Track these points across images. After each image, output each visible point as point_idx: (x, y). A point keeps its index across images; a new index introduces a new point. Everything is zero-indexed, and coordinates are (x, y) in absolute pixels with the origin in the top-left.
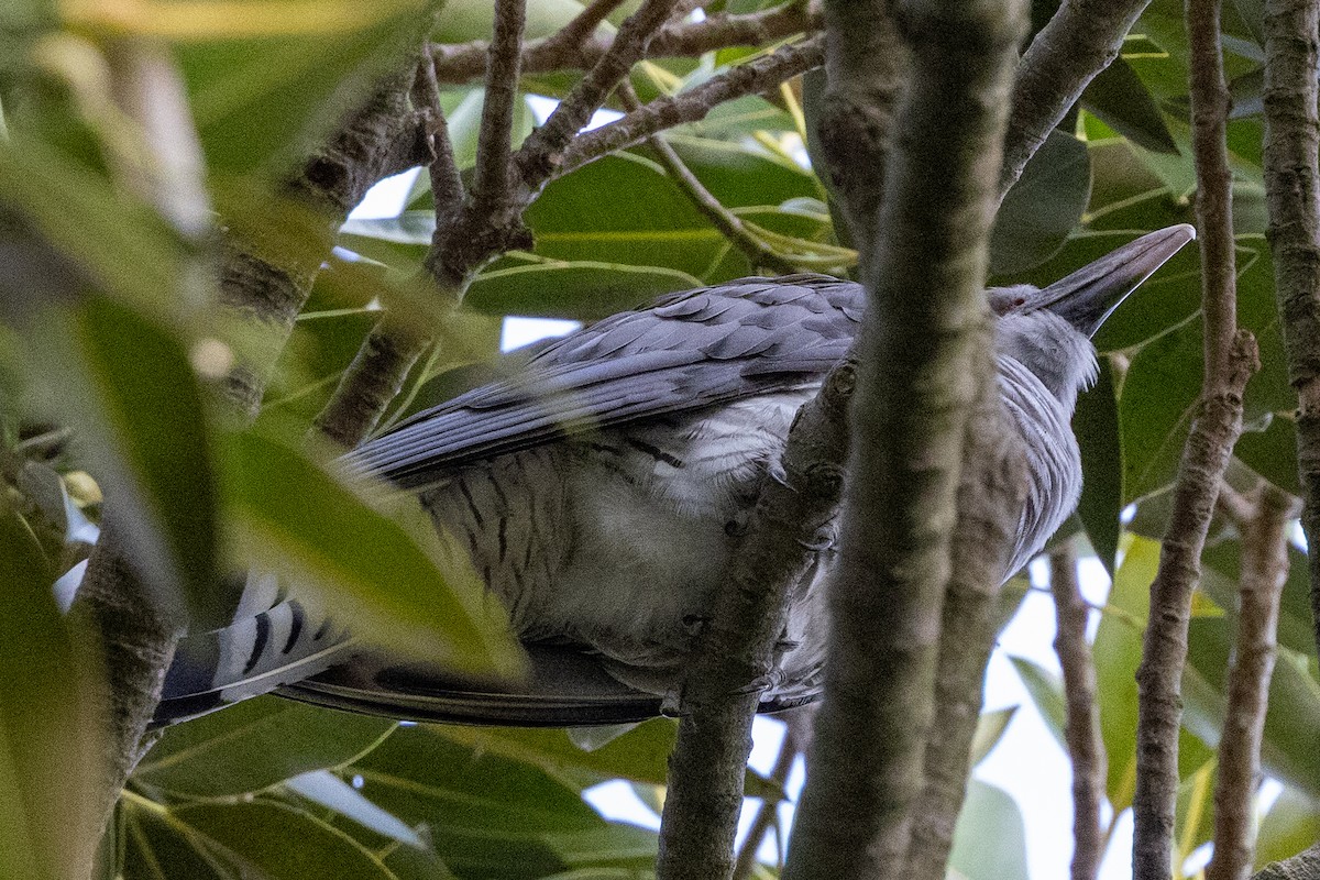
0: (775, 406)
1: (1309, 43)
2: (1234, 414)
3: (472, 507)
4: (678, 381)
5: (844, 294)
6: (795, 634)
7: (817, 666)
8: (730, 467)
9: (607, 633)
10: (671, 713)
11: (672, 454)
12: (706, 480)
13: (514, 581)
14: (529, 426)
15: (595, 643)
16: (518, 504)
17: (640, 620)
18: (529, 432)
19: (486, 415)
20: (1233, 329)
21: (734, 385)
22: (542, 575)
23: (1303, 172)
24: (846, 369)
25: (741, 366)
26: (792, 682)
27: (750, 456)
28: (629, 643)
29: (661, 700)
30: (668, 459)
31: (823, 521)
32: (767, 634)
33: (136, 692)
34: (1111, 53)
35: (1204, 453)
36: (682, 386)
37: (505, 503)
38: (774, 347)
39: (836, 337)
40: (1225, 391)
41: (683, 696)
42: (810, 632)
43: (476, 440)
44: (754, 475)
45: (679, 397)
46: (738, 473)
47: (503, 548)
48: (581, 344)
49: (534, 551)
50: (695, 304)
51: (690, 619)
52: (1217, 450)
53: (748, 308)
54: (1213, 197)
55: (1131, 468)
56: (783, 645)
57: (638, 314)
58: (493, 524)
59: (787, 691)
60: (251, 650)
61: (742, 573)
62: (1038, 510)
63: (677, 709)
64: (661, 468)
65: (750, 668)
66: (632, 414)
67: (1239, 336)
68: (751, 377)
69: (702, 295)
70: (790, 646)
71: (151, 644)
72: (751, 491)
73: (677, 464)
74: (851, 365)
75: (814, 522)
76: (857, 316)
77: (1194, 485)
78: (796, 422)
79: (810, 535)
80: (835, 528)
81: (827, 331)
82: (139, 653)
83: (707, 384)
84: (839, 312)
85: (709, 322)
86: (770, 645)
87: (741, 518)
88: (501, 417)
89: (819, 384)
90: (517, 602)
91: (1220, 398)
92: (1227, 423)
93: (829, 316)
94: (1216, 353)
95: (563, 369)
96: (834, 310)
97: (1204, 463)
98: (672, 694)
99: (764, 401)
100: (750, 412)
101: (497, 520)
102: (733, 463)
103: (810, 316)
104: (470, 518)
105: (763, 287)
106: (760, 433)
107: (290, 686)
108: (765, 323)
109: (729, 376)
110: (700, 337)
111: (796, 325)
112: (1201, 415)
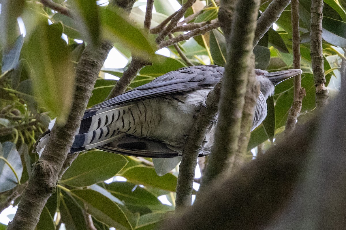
0: (204, 91)
1: (320, 14)
2: (300, 105)
3: (139, 110)
4: (184, 85)
5: (220, 69)
6: (207, 140)
7: (211, 147)
8: (194, 103)
9: (167, 138)
10: (180, 155)
11: (182, 101)
12: (189, 106)
13: (147, 126)
14: (152, 93)
15: (164, 140)
16: (149, 110)
17: (174, 136)
18: (153, 95)
19: (142, 91)
20: (300, 87)
21: (196, 87)
22: (153, 125)
23: (318, 41)
24: (219, 83)
25: (197, 83)
26: (206, 150)
27: (199, 101)
28: (172, 140)
29: (178, 153)
30: (181, 102)
31: (214, 115)
32: (202, 139)
33: (68, 141)
34: (278, 18)
35: (293, 113)
36: (185, 86)
37: (146, 110)
38: (205, 79)
39: (218, 78)
40: (298, 100)
41: (183, 152)
42: (210, 140)
43: (140, 96)
44: (199, 105)
45: (184, 89)
46: (196, 105)
47: (146, 119)
48: (164, 77)
49: (152, 120)
50: (188, 70)
51: (185, 136)
52: (296, 112)
53: (199, 71)
54: (297, 60)
55: (277, 122)
56: (204, 142)
57: (175, 71)
58: (144, 114)
59: (205, 152)
60: (92, 138)
61: (196, 126)
62: (259, 119)
63: (182, 155)
64: (180, 103)
65: (198, 146)
66: (174, 92)
67: (301, 89)
68: (199, 85)
69: (189, 68)
70: (206, 142)
71: (71, 131)
72: (199, 109)
73: (183, 103)
74: (221, 83)
75: (212, 116)
76: (222, 73)
77: (291, 120)
78: (209, 94)
79: (211, 118)
80: (217, 117)
81: (216, 76)
82: (69, 132)
83: (190, 86)
84: (219, 72)
85: (191, 73)
86: (202, 142)
87: (196, 115)
88: (146, 91)
89: (213, 87)
90: (148, 131)
91: (297, 102)
92: (298, 107)
93: (216, 73)
94: (296, 92)
95: (160, 82)
96: (217, 72)
97: (293, 115)
98: (181, 152)
99: (202, 90)
100: (199, 93)
101: (144, 113)
102: (195, 103)
103: (212, 73)
104: (139, 112)
105: (202, 67)
106: (201, 97)
107: (100, 146)
108: (203, 74)
109: (195, 85)
110: (188, 77)
111: (209, 75)
112: (293, 105)
